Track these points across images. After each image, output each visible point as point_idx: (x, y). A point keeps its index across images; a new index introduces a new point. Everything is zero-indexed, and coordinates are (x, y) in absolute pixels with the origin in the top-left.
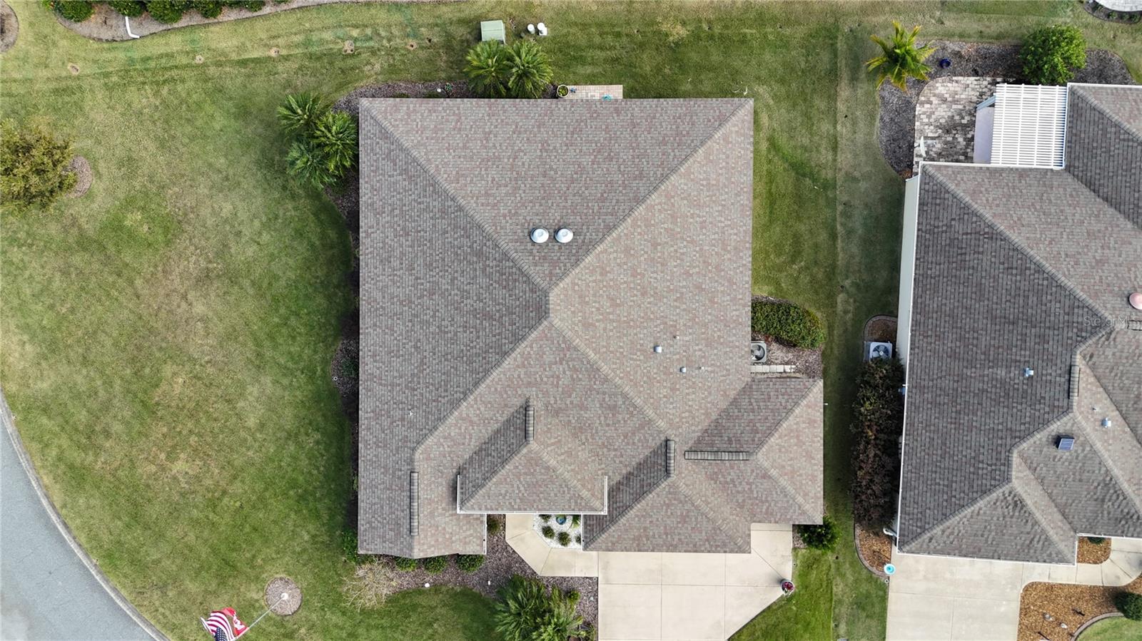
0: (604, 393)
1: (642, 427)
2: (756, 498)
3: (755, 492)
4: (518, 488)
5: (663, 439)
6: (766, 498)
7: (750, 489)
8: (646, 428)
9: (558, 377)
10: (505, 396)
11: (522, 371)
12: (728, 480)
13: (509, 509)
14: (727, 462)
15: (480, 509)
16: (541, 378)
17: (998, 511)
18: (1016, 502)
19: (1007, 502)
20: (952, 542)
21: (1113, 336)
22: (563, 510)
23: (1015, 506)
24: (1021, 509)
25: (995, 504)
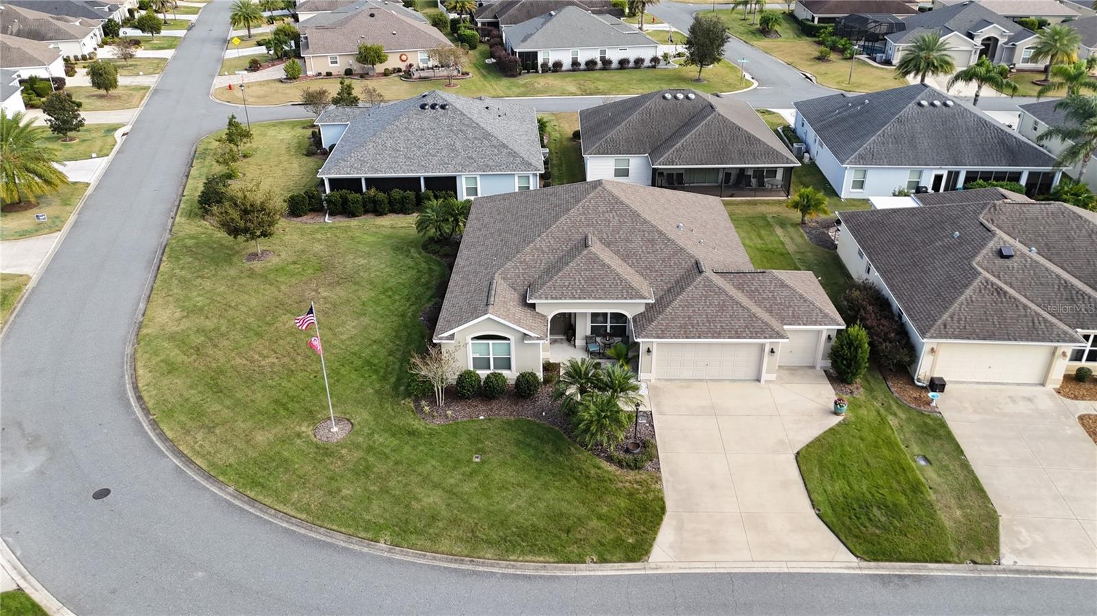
0: (644, 231)
1: (675, 254)
2: (781, 304)
3: (778, 299)
4: (579, 281)
5: (693, 262)
6: (789, 303)
7: (773, 296)
8: (679, 255)
9: (609, 221)
10: (570, 233)
11: (583, 217)
12: (753, 289)
13: (571, 298)
14: (748, 274)
15: (547, 298)
16: (597, 222)
17: (988, 298)
18: (996, 289)
19: (989, 290)
20: (965, 327)
21: (997, 208)
22: (617, 299)
23: (998, 293)
24: (1005, 296)
25: (980, 292)
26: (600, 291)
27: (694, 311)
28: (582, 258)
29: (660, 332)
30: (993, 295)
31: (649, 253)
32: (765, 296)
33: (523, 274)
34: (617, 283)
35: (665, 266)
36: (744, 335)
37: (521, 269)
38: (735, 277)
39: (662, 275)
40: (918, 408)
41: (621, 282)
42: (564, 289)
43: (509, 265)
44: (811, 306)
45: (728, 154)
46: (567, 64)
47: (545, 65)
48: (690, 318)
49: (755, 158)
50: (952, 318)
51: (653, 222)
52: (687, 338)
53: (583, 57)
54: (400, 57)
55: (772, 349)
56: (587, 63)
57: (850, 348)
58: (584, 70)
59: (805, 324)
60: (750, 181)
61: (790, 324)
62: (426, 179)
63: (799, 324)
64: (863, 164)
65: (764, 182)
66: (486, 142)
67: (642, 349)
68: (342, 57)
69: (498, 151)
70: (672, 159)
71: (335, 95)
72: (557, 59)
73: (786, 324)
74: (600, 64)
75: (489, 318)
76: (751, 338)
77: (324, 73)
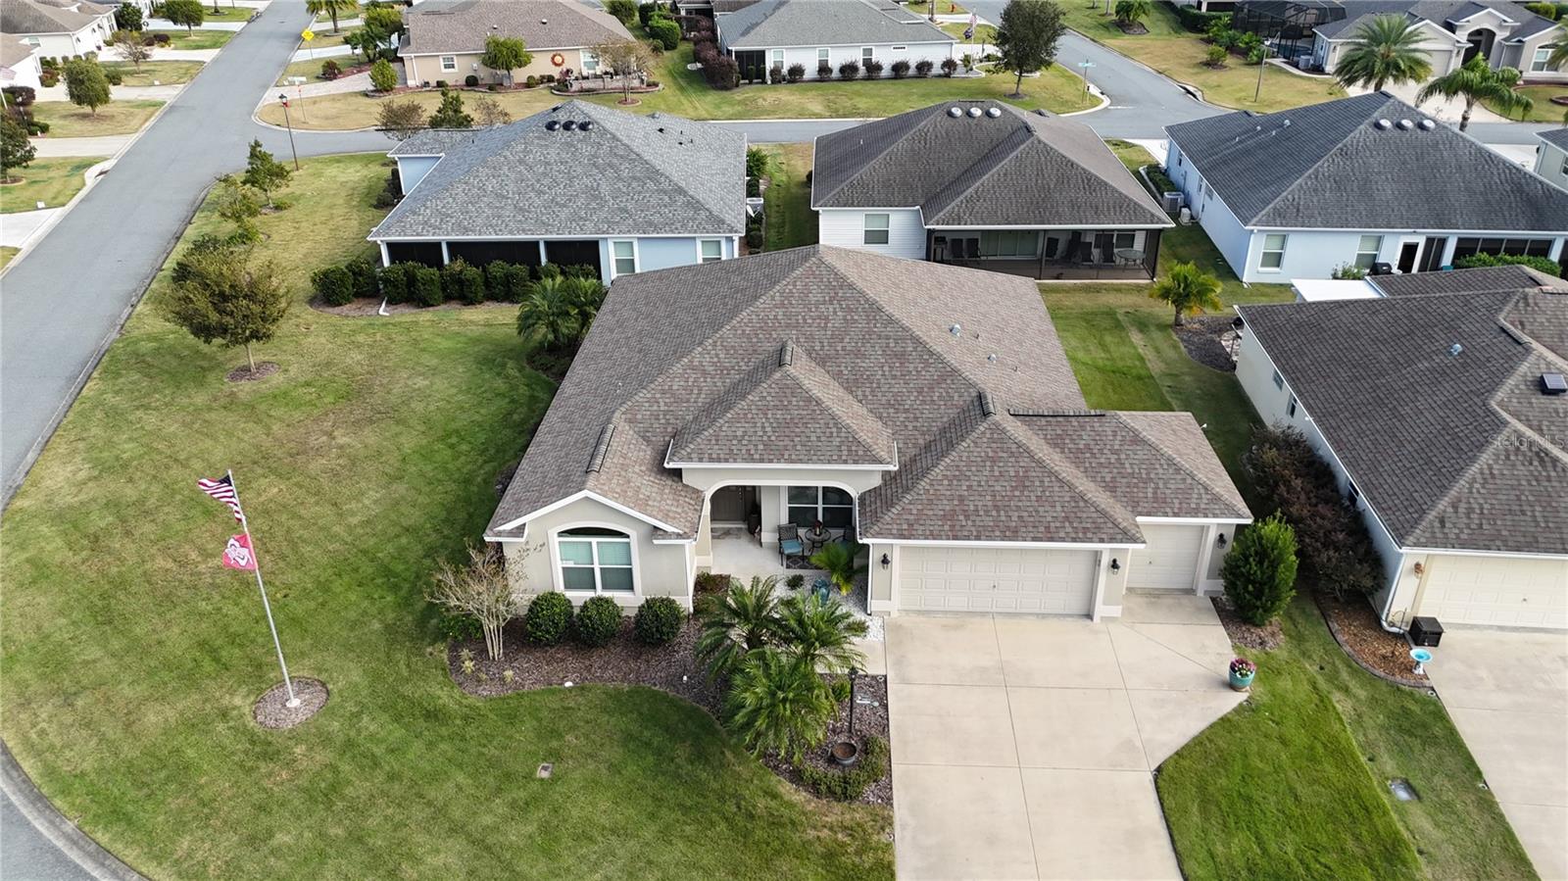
0: (888, 338)
1: (942, 379)
2: (1132, 475)
3: (1127, 466)
4: (763, 427)
5: (974, 394)
6: (1148, 474)
7: (1118, 459)
8: (949, 382)
9: (827, 318)
10: (755, 340)
11: (780, 312)
12: (1081, 446)
13: (745, 460)
14: (1073, 419)
15: (701, 460)
16: (805, 320)
17: (1522, 470)
18: (1537, 454)
19: (1525, 455)
20: (1480, 526)
21: (1531, 301)
22: (829, 462)
23: (1542, 461)
24: (1555, 467)
25: (1508, 457)
26: (799, 447)
27: (970, 487)
28: (770, 386)
29: (905, 527)
30: (1531, 464)
31: (894, 377)
32: (1102, 460)
33: (665, 413)
34: (832, 433)
35: (924, 402)
36: (1062, 535)
37: (662, 404)
38: (1049, 423)
39: (916, 419)
40: (1390, 678)
41: (839, 430)
42: (735, 442)
43: (641, 396)
44: (1189, 481)
45: (1052, 206)
46: (811, 70)
47: (775, 72)
48: (961, 499)
49: (1097, 214)
50: (1455, 507)
51: (906, 322)
52: (955, 538)
53: (837, 59)
54: (553, 59)
55: (1115, 561)
56: (843, 69)
57: (1260, 563)
58: (838, 80)
59: (1176, 515)
60: (1090, 253)
61: (1149, 514)
62: (548, 244)
63: (1166, 515)
64: (1282, 225)
65: (1112, 254)
66: (650, 185)
67: (874, 557)
68: (462, 59)
69: (670, 198)
70: (958, 215)
71: (434, 113)
72: (795, 63)
73: (1141, 514)
74: (862, 70)
75: (587, 498)
76: (1074, 540)
77: (433, 83)
